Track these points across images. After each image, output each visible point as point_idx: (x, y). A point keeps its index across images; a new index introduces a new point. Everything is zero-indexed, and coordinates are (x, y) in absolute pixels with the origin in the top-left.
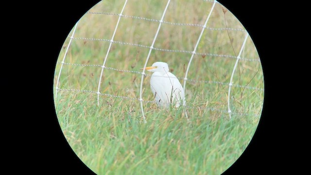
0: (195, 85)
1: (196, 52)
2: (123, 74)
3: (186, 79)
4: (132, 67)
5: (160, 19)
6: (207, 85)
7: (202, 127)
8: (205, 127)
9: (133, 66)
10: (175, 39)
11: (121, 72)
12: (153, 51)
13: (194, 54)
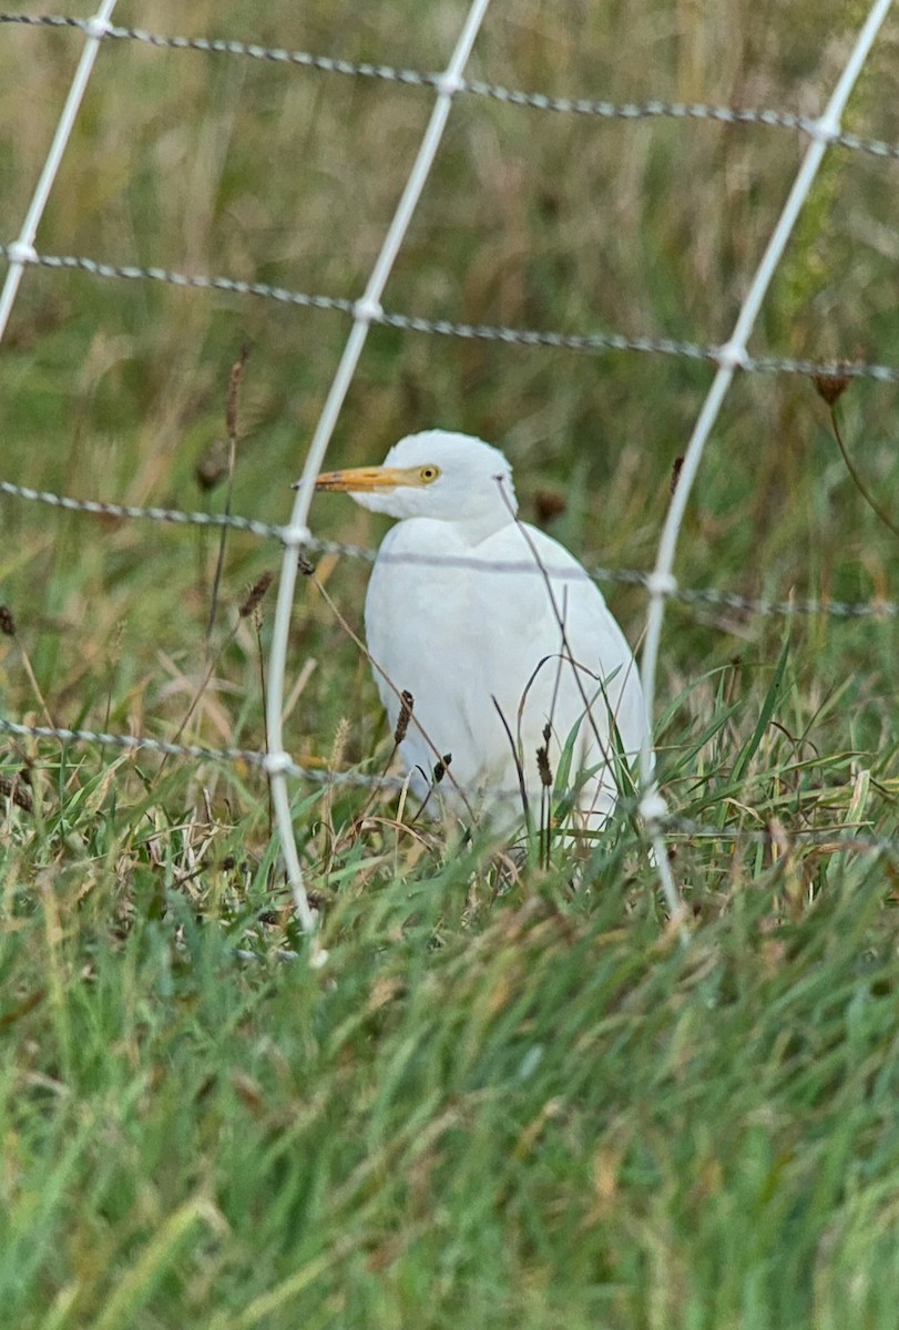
0: (750, 634)
1: (750, 347)
2: (126, 537)
3: (662, 580)
4: (207, 483)
5: (442, 67)
6: (855, 636)
7: (813, 997)
8: (833, 998)
9: (211, 469)
10: (579, 231)
11: (108, 521)
12: (383, 339)
13: (738, 370)
